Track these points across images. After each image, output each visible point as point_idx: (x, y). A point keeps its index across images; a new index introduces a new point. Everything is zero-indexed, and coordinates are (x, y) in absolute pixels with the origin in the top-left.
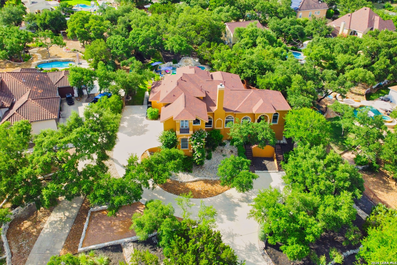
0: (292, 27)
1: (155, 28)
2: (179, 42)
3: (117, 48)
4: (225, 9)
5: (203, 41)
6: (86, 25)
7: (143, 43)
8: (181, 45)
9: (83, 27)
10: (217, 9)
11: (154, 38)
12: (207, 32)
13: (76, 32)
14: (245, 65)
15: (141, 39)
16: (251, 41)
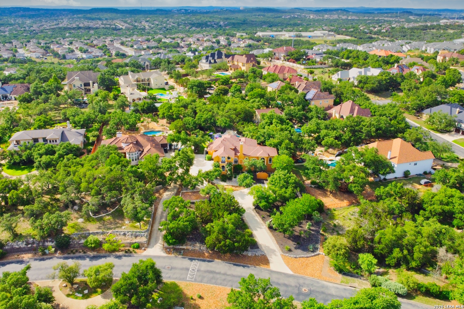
0: (299, 113)
1: (211, 113)
2: (225, 121)
3: (189, 124)
4: (257, 100)
5: (239, 120)
6: (171, 111)
7: (203, 122)
8: (226, 123)
9: (169, 112)
10: (252, 100)
11: (211, 119)
12: (242, 115)
13: (165, 115)
14: (261, 135)
15: (203, 120)
16: (269, 121)
